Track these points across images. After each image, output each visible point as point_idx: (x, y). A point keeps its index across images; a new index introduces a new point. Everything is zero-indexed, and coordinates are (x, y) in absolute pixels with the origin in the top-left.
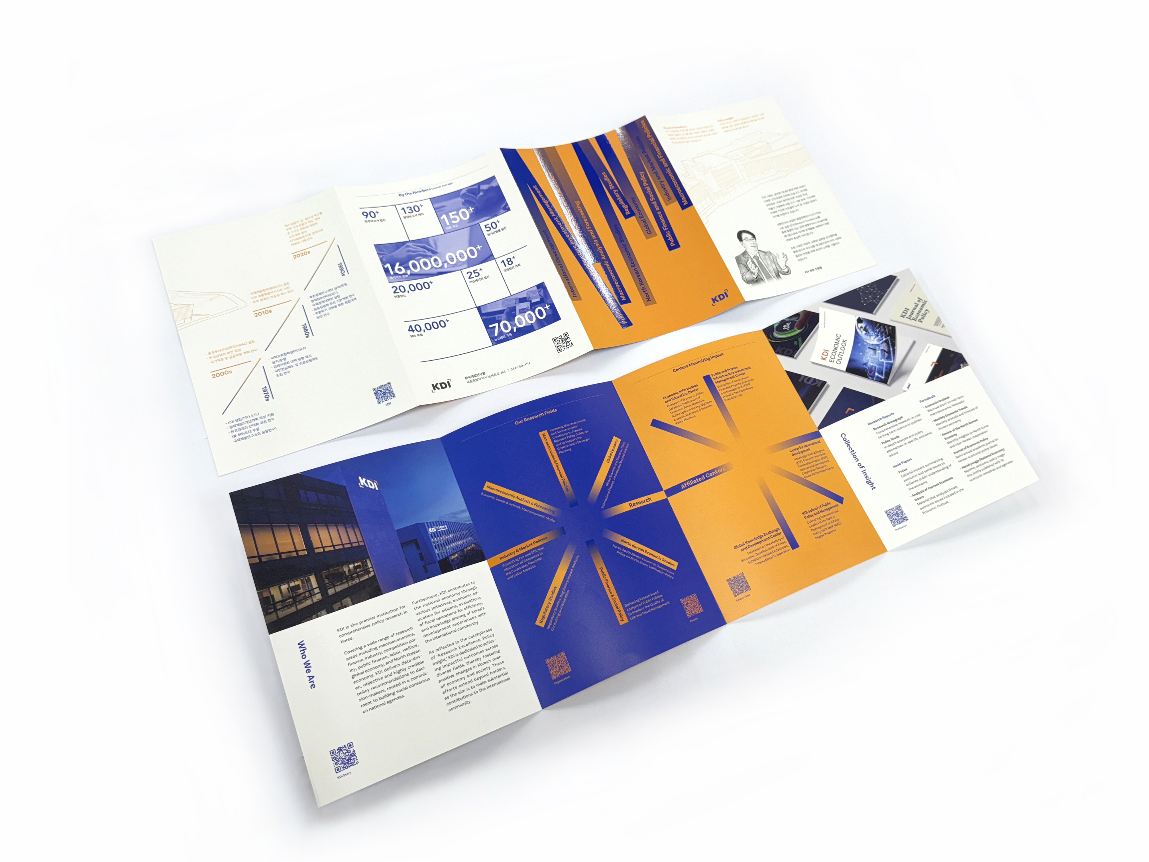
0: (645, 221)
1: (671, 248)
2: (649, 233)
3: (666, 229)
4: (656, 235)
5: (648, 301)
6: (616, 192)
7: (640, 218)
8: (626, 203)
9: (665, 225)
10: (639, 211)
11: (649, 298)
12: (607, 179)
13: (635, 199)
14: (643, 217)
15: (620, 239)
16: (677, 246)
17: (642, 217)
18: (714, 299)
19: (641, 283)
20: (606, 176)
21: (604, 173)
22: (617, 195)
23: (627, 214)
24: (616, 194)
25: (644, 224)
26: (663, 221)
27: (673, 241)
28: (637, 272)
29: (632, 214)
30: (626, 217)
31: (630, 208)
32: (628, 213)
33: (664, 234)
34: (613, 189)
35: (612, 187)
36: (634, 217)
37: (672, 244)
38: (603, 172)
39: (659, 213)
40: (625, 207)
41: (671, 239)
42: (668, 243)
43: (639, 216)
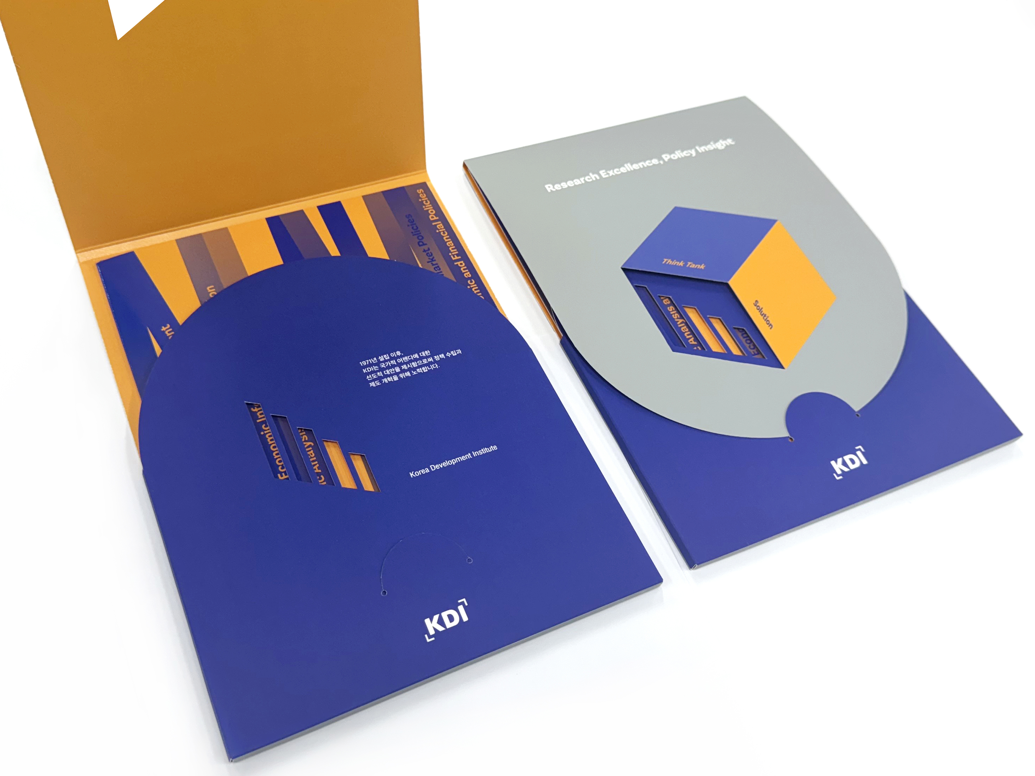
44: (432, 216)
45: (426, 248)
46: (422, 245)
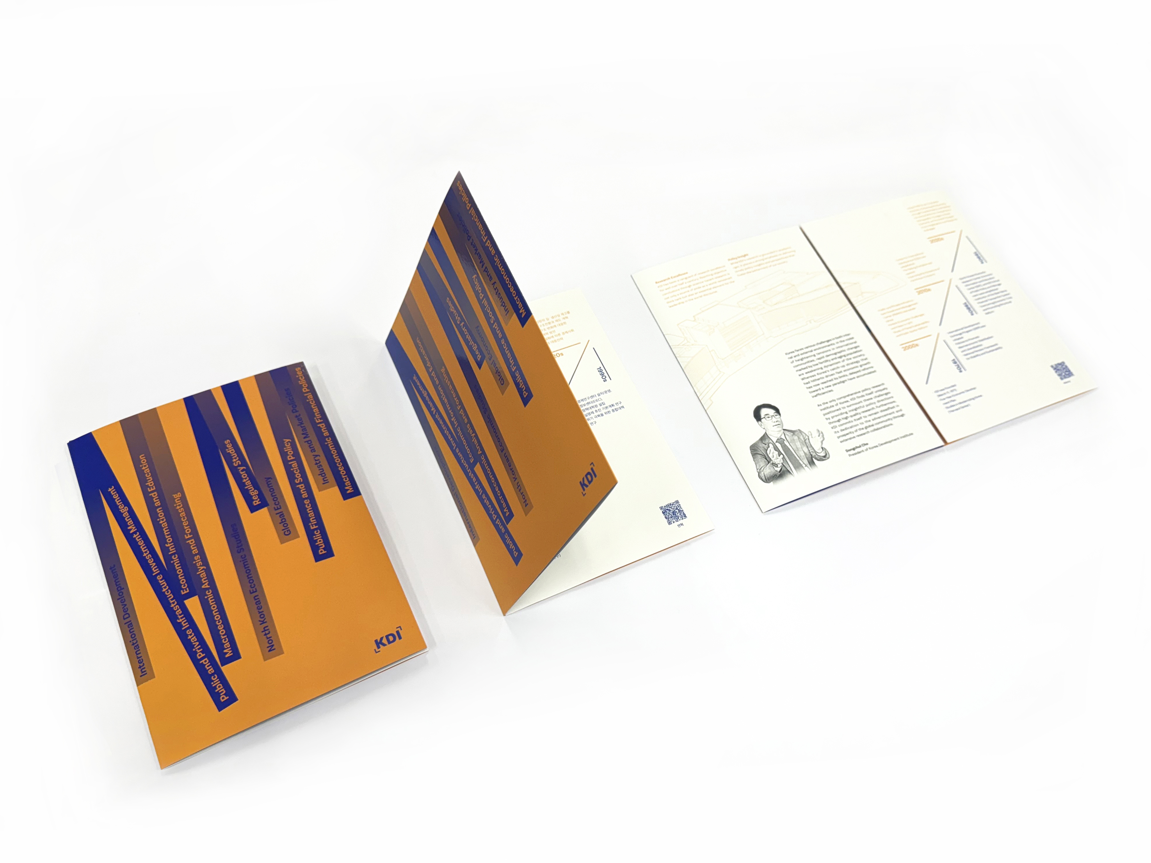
0: (282, 515)
1: (318, 558)
2: (286, 533)
3: (315, 527)
4: (297, 536)
5: (270, 651)
6: (242, 471)
7: (276, 510)
8: (256, 486)
9: (313, 521)
10: (275, 498)
11: (273, 646)
12: (231, 450)
13: (271, 479)
14: (280, 508)
15: (238, 547)
16: (329, 553)
17: (278, 509)
18: (379, 641)
19: (262, 620)
20: (229, 446)
21: (227, 442)
22: (244, 475)
23: (255, 504)
24: (242, 473)
25: (279, 520)
26: (311, 514)
27: (324, 546)
28: (258, 602)
29: (264, 504)
30: (253, 509)
31: (261, 496)
32: (256, 502)
33: (310, 534)
34: (239, 466)
35: (236, 462)
36: (265, 510)
37: (322, 552)
38: (226, 440)
39: (307, 502)
40: (254, 493)
41: (320, 542)
42: (314, 548)
43: (274, 506)
44: (305, 389)
45: (297, 414)
46: (295, 412)
